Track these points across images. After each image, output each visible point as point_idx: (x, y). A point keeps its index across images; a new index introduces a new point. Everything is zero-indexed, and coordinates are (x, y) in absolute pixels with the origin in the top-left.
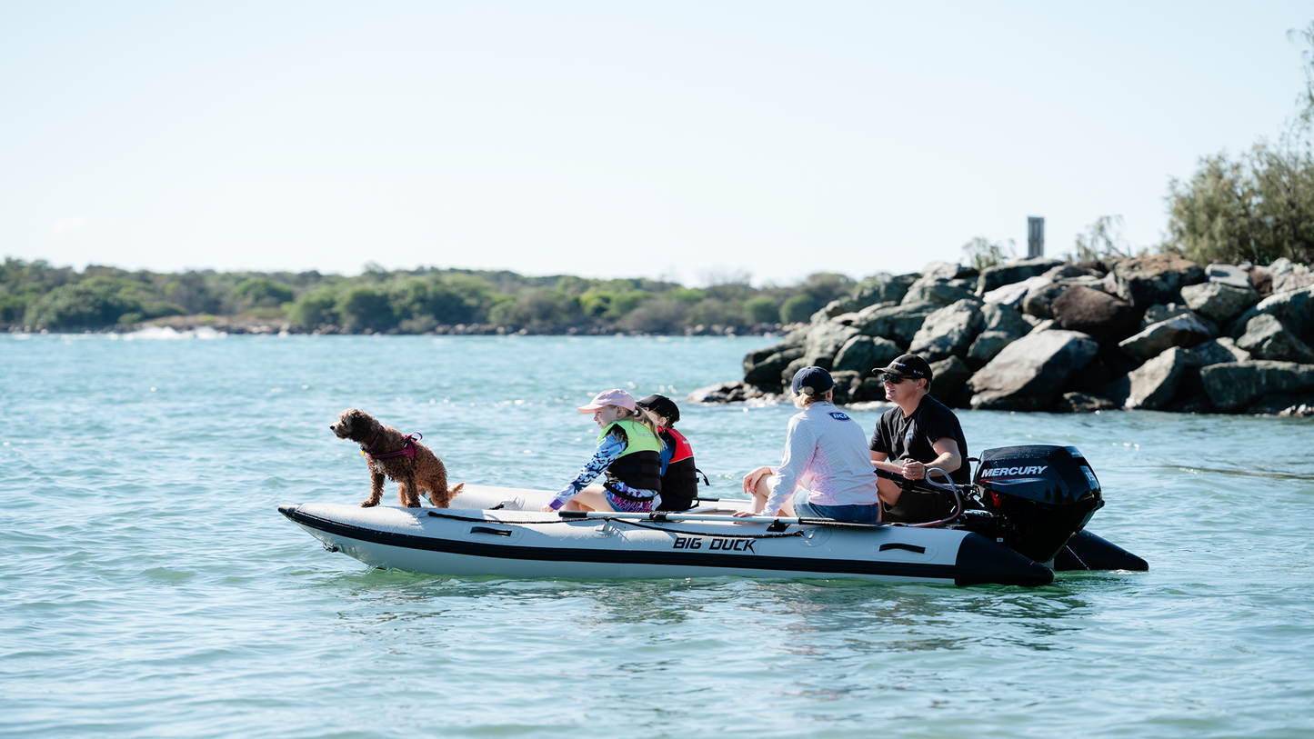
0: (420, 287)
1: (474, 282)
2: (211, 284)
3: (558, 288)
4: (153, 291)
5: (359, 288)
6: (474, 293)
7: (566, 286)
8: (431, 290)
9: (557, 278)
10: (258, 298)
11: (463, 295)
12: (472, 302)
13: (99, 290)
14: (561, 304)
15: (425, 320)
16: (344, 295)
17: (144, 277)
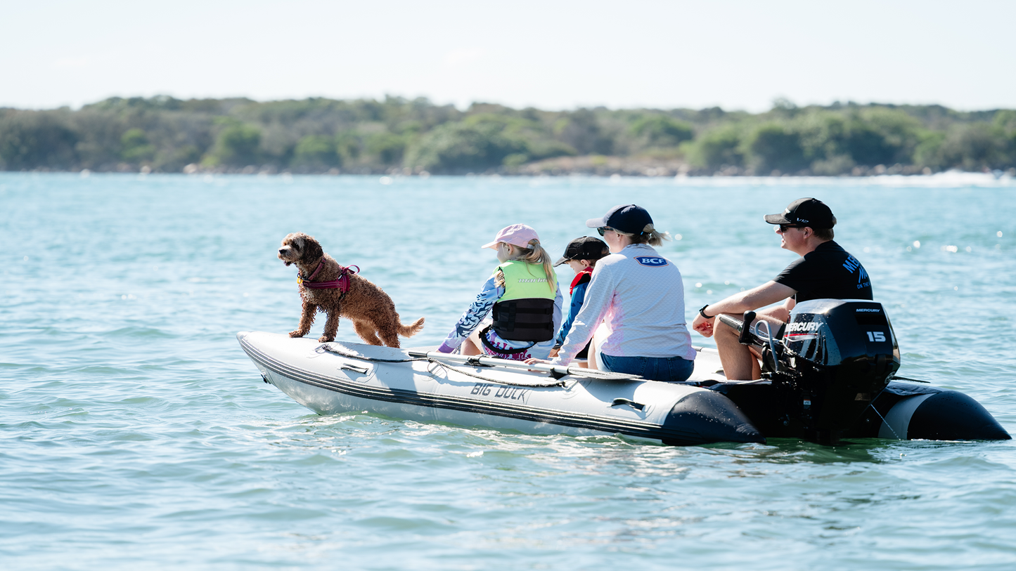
0: (835, 124)
1: (896, 117)
2: (603, 122)
3: (995, 124)
4: (540, 130)
5: (766, 125)
6: (897, 129)
7: (1005, 122)
8: (848, 127)
9: (993, 113)
10: (654, 137)
11: (884, 133)
12: (894, 140)
13: (483, 129)
14: (999, 142)
15: (840, 161)
16: (750, 134)
17: (531, 115)
